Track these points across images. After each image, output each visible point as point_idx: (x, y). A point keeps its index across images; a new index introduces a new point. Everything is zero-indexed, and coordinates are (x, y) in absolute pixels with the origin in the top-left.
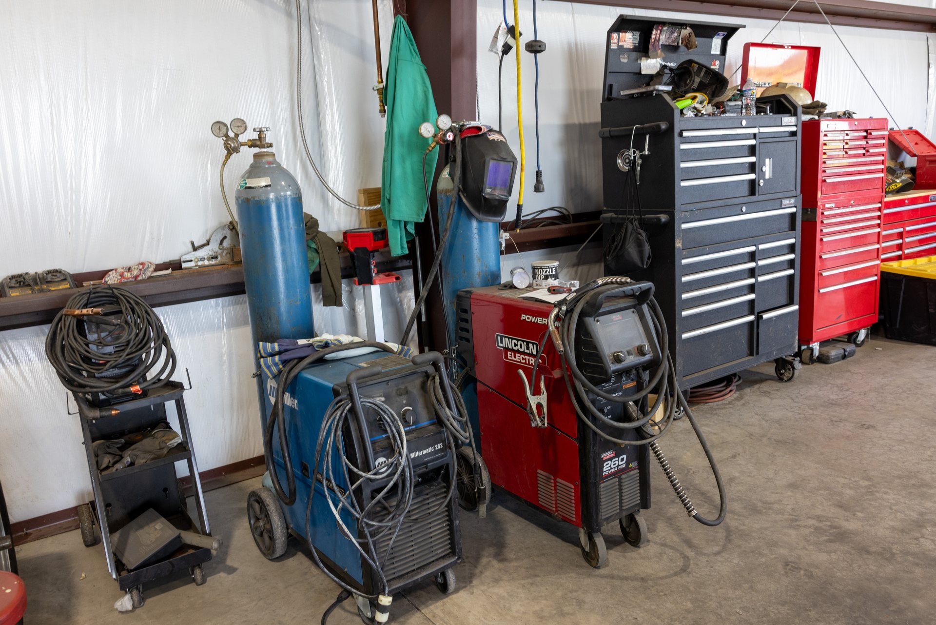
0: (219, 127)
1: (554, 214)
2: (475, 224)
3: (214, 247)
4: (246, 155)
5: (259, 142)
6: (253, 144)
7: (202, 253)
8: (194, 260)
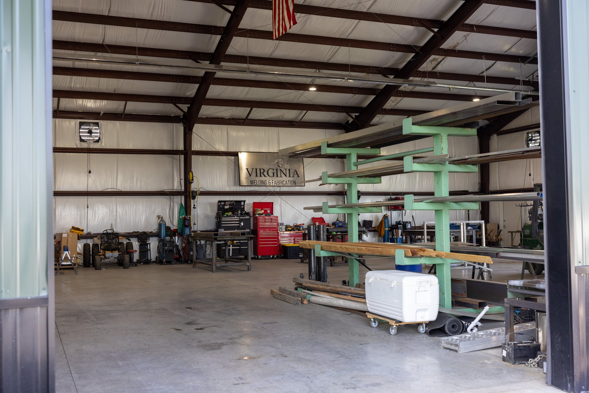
0: (158, 216)
1: (214, 230)
2: (186, 228)
3: (157, 230)
4: (160, 219)
5: (162, 218)
6: (161, 218)
7: (155, 231)
8: (154, 231)
